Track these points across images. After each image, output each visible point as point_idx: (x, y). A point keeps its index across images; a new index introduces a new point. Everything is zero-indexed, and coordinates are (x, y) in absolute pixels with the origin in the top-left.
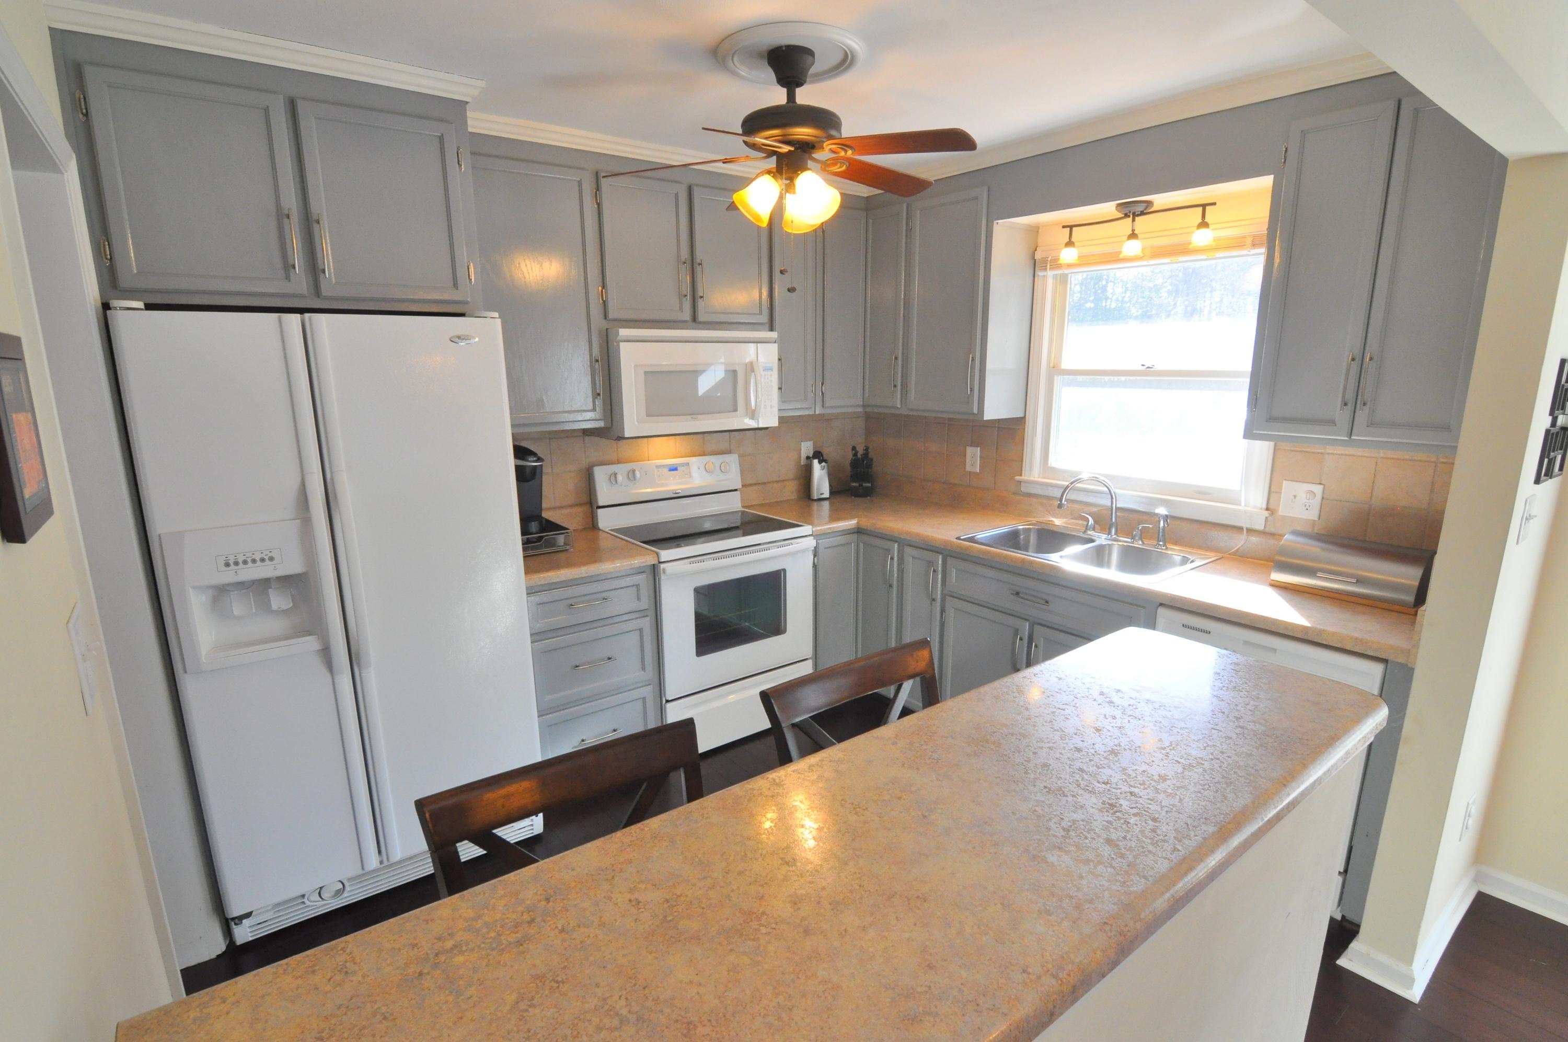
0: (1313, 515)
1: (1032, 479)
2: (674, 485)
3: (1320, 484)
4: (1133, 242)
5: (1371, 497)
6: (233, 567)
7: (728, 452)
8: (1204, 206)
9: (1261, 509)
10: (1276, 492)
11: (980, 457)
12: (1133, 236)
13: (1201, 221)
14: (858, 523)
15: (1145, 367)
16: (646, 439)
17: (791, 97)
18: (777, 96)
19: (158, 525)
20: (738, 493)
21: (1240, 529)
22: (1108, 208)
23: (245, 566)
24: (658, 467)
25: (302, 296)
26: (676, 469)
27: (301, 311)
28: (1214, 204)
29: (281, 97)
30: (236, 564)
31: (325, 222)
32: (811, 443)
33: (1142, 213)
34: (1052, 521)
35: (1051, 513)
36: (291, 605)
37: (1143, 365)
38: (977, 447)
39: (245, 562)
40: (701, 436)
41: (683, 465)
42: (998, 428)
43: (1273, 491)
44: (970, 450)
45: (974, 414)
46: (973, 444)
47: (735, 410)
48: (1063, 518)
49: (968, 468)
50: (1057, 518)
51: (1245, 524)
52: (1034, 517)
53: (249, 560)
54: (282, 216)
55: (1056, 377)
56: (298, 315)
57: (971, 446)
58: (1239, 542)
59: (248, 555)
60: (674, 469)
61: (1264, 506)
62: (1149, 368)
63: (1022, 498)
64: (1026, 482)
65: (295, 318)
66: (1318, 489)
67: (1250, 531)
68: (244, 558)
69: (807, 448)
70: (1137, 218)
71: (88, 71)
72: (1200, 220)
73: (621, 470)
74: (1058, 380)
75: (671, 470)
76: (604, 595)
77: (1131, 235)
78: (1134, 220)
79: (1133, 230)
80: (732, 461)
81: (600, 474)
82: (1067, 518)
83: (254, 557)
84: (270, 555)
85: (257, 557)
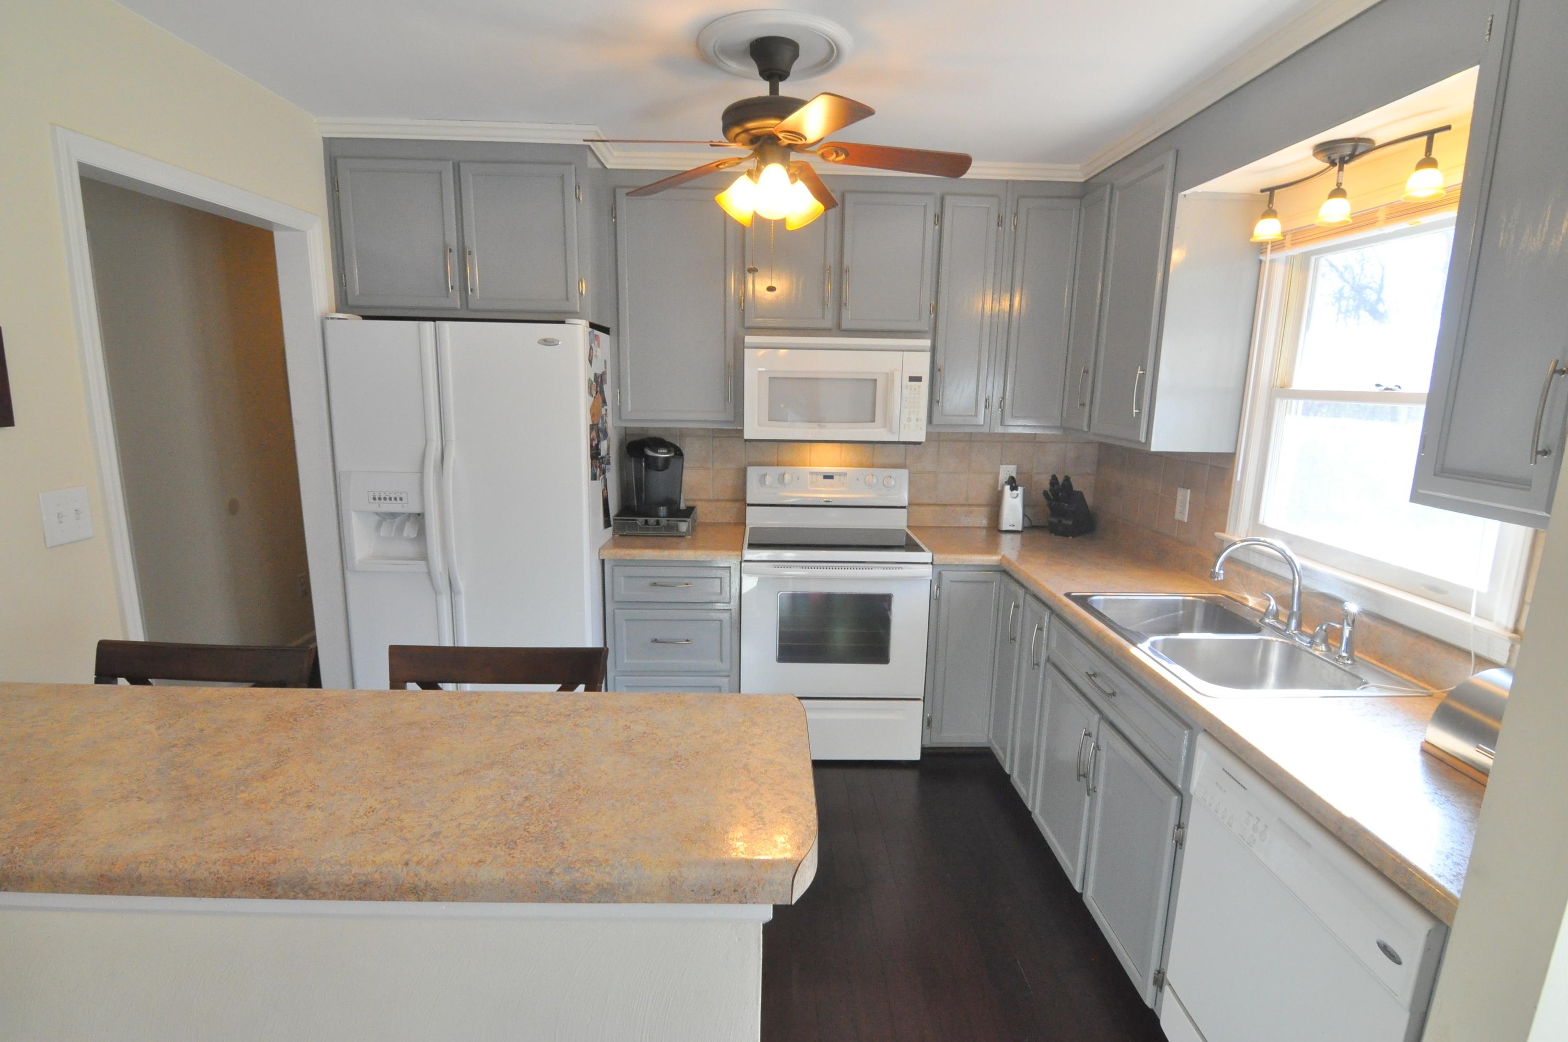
1: (1234, 537)
2: (825, 493)
4: (1338, 201)
6: (377, 501)
7: (903, 466)
8: (1430, 134)
9: (1506, 629)
11: (1190, 502)
12: (1338, 192)
13: (1424, 157)
14: (1001, 560)
15: (1382, 388)
16: (808, 444)
17: (774, 89)
18: (760, 88)
19: (340, 467)
20: (905, 511)
21: (1467, 653)
23: (385, 502)
24: (812, 473)
25: (455, 309)
26: (831, 477)
27: (434, 319)
28: (1448, 128)
29: (451, 162)
30: (380, 499)
31: (475, 254)
32: (1015, 467)
33: (1353, 157)
34: (1246, 599)
36: (416, 535)
37: (1378, 385)
38: (1188, 488)
39: (385, 499)
40: (871, 445)
41: (840, 474)
42: (1210, 466)
44: (1180, 494)
45: (1140, 443)
46: (1186, 486)
47: (874, 421)
49: (1178, 516)
50: (1251, 595)
51: (1475, 649)
53: (388, 498)
54: (447, 250)
55: (1278, 401)
56: (432, 323)
57: (1183, 486)
58: (1464, 676)
59: (387, 494)
60: (828, 477)
61: (1511, 625)
62: (1387, 389)
64: (1228, 541)
65: (429, 325)
68: (385, 495)
69: (1007, 471)
70: (1345, 166)
71: (340, 162)
72: (1422, 156)
73: (772, 473)
74: (1280, 404)
75: (826, 477)
76: (687, 581)
77: (1336, 190)
78: (1341, 169)
79: (1339, 184)
80: (903, 475)
81: (753, 473)
83: (391, 496)
84: (401, 496)
85: (393, 496)
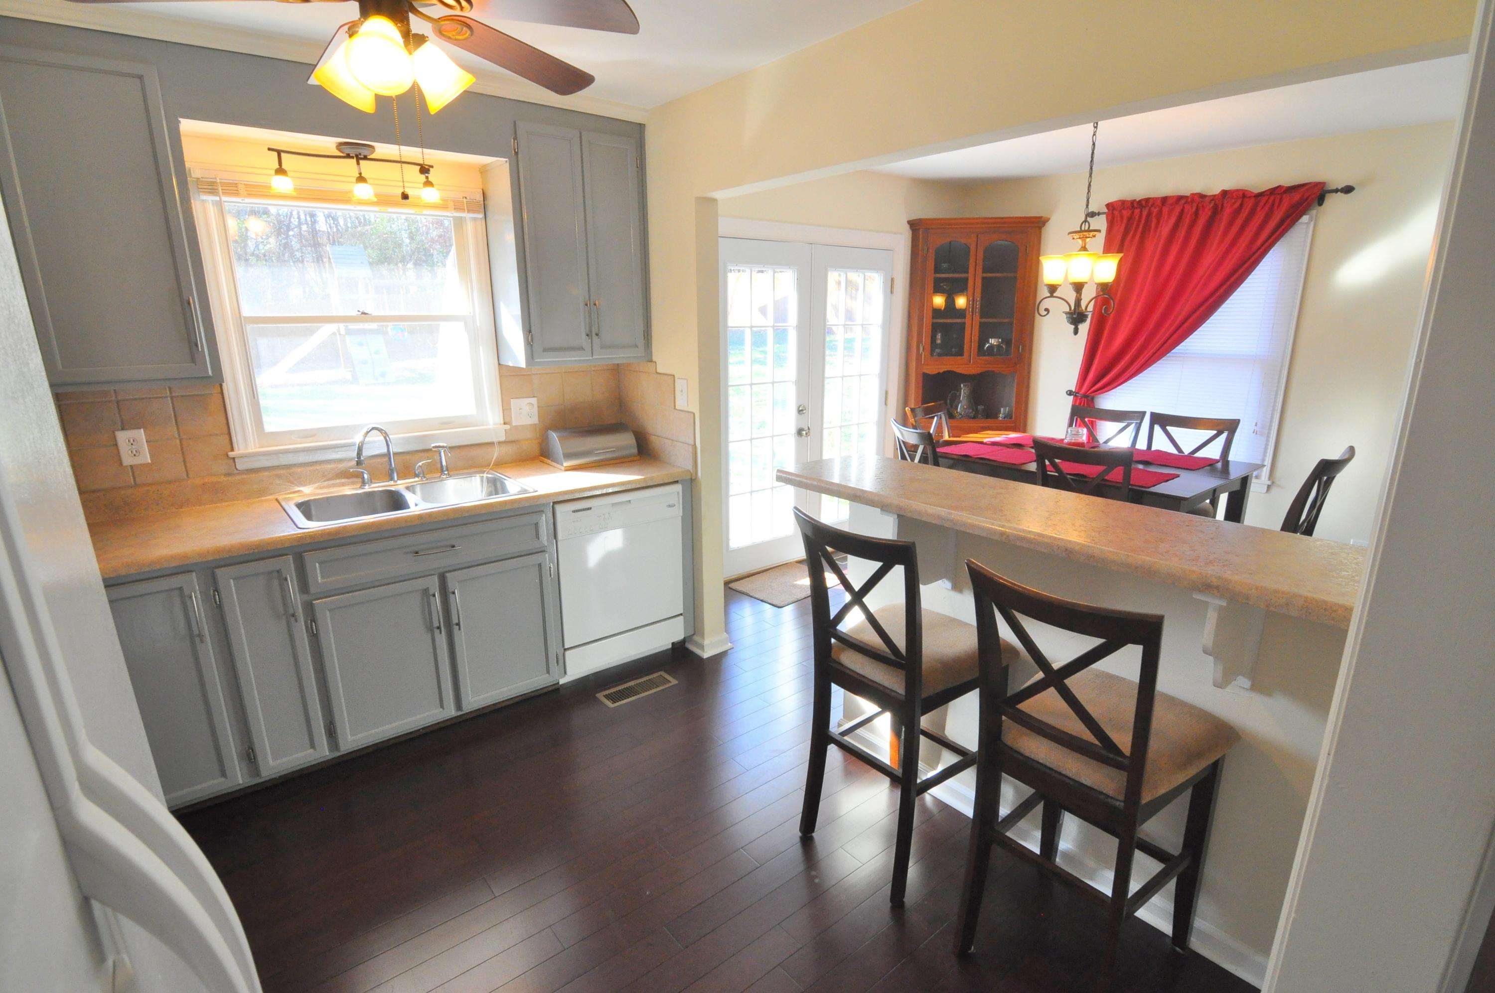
0: (535, 420)
1: (250, 451)
3: (534, 397)
4: (363, 185)
5: (564, 400)
9: (500, 424)
10: (507, 409)
11: (147, 441)
12: (361, 179)
13: (426, 180)
21: (491, 444)
22: (328, 143)
33: (366, 158)
34: (298, 491)
35: (295, 482)
38: (140, 428)
42: (173, 397)
43: (506, 409)
44: (122, 437)
46: (131, 427)
48: (313, 484)
49: (128, 461)
50: (305, 485)
51: (495, 440)
52: (271, 494)
57: (123, 429)
58: (495, 453)
61: (502, 422)
63: (245, 476)
64: (242, 457)
66: (534, 401)
67: (500, 443)
77: (357, 177)
78: (358, 163)
79: (360, 174)
82: (319, 482)
